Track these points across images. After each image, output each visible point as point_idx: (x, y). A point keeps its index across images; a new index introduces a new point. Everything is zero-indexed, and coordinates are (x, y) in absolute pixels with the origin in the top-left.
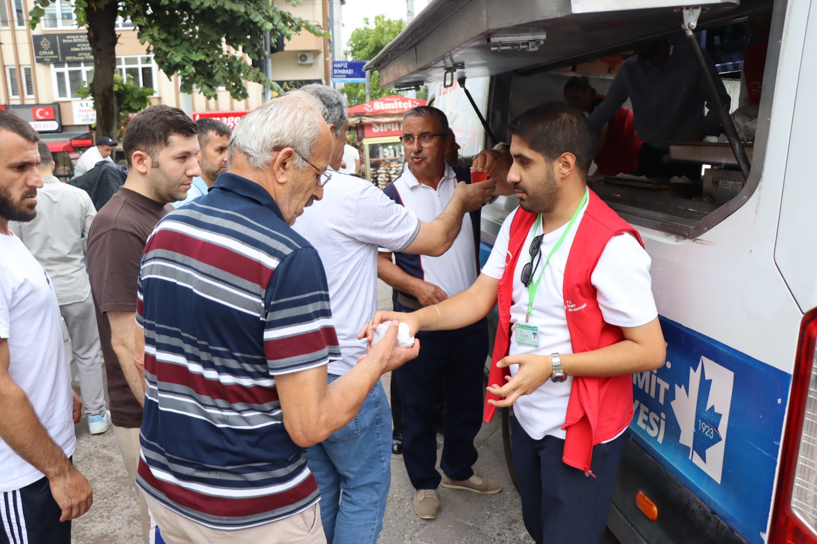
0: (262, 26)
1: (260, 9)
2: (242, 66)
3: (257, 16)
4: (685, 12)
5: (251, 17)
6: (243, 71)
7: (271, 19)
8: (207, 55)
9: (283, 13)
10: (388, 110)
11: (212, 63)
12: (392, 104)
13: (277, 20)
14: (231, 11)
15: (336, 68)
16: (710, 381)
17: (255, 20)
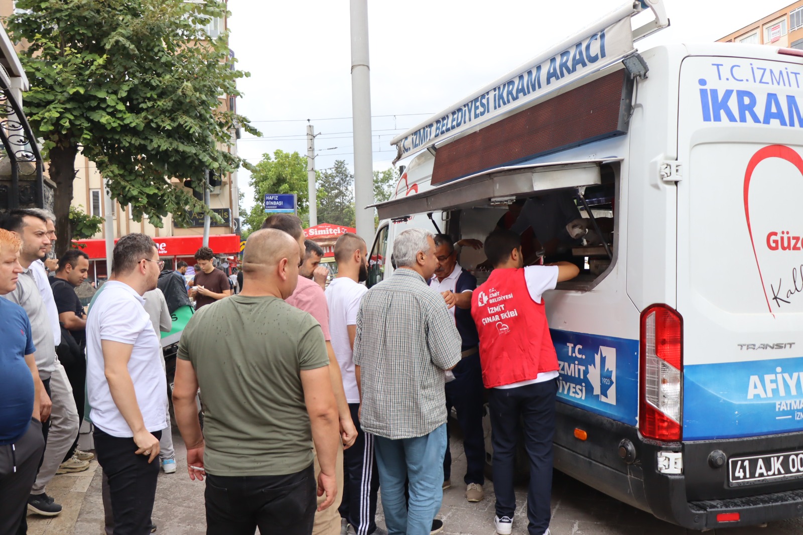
0: (210, 164)
1: (206, 150)
3: (205, 156)
4: (579, 188)
5: (200, 157)
6: (191, 203)
7: (215, 159)
8: (158, 189)
9: (224, 153)
10: (321, 235)
11: (163, 196)
12: (324, 231)
13: (221, 159)
14: (184, 152)
15: (268, 200)
16: (605, 357)
17: (203, 160)
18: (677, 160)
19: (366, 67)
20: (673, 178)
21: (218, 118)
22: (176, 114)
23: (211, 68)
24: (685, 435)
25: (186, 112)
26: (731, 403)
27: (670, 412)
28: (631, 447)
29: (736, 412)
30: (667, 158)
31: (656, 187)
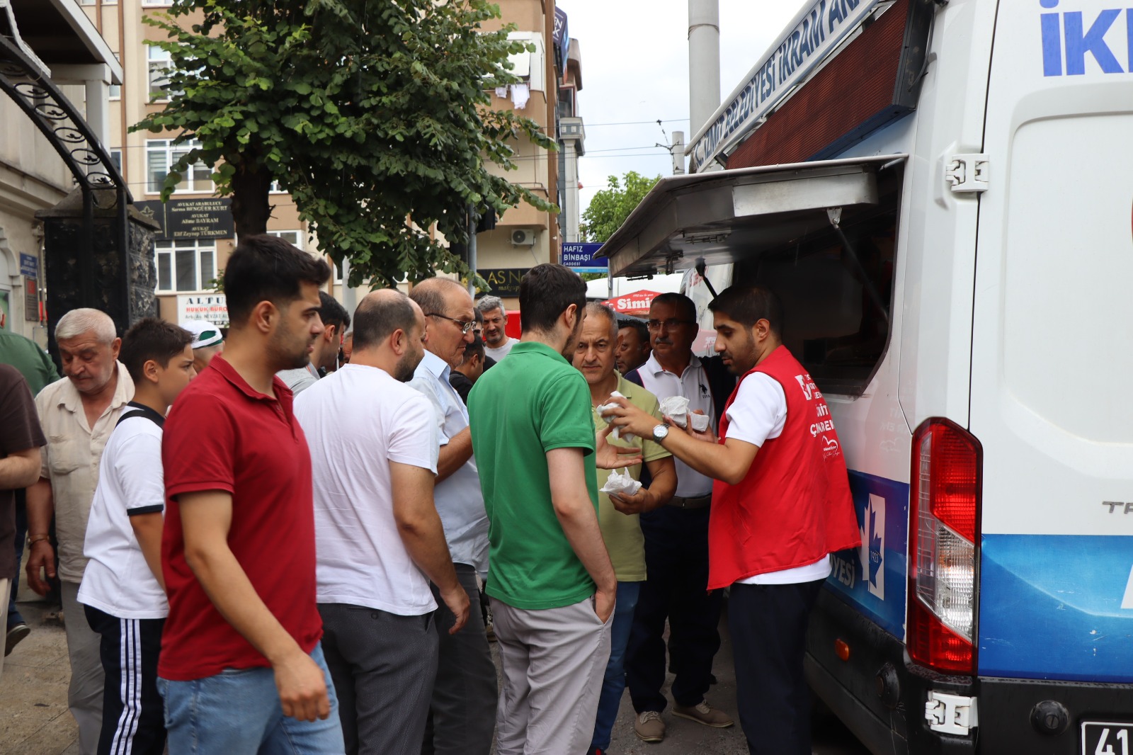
0: (467, 197)
1: (465, 174)
2: (437, 251)
3: (460, 183)
4: (829, 212)
5: (452, 185)
6: (439, 259)
7: (478, 188)
8: (390, 235)
9: (495, 179)
10: (637, 309)
11: (396, 246)
12: (643, 302)
13: (486, 189)
14: (427, 178)
15: (567, 253)
16: (874, 513)
17: (457, 190)
18: (982, 152)
19: (712, 29)
20: (971, 185)
21: (489, 122)
22: (416, 114)
23: (468, 39)
24: (982, 665)
25: (431, 114)
26: (1082, 614)
27: (957, 618)
28: (893, 677)
29: (1094, 632)
30: (963, 150)
31: (942, 203)
